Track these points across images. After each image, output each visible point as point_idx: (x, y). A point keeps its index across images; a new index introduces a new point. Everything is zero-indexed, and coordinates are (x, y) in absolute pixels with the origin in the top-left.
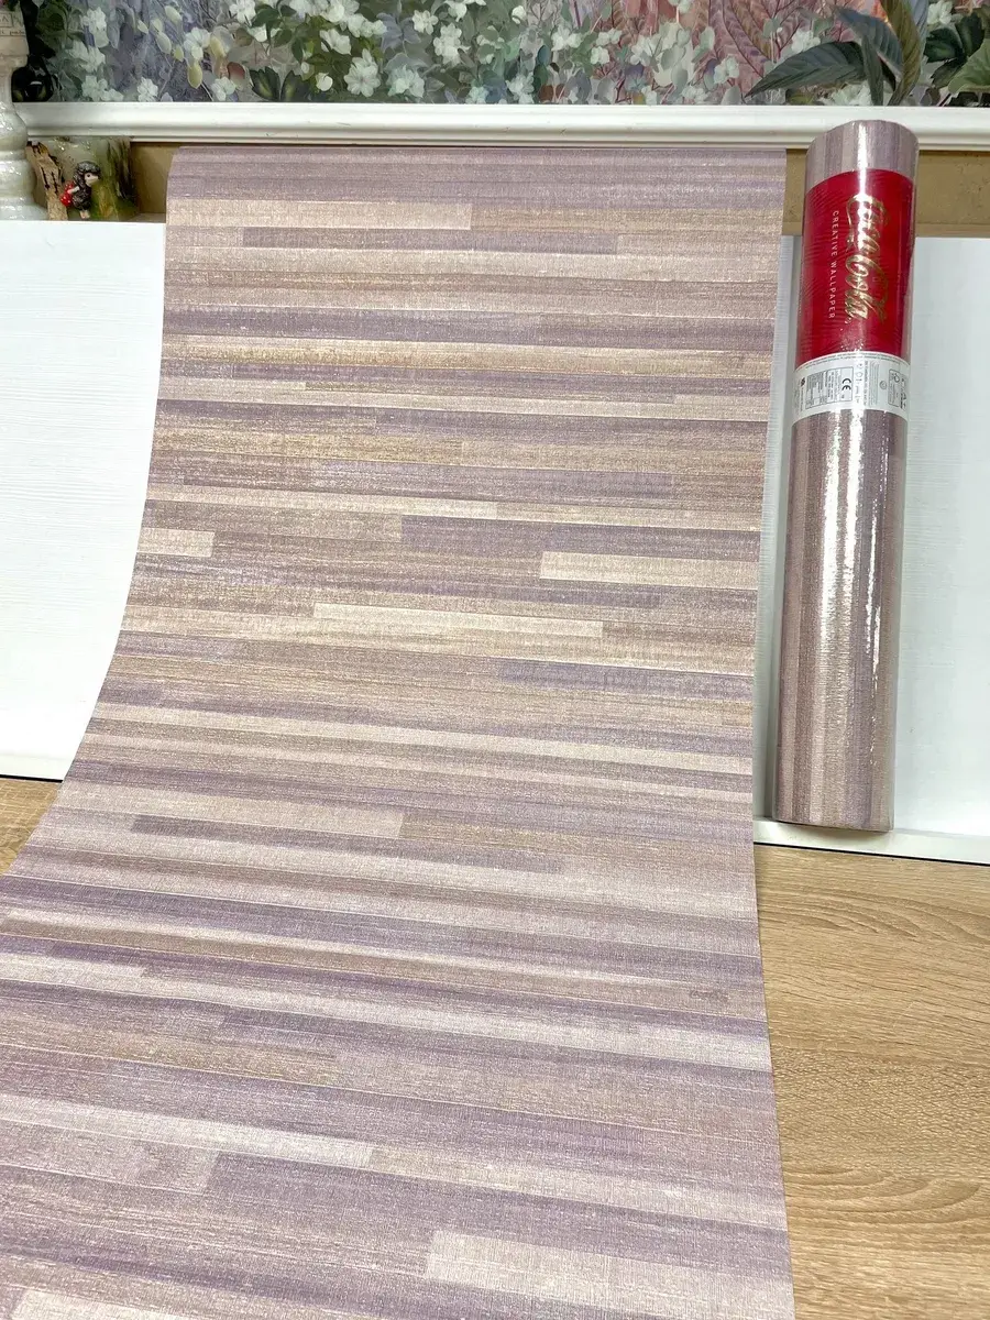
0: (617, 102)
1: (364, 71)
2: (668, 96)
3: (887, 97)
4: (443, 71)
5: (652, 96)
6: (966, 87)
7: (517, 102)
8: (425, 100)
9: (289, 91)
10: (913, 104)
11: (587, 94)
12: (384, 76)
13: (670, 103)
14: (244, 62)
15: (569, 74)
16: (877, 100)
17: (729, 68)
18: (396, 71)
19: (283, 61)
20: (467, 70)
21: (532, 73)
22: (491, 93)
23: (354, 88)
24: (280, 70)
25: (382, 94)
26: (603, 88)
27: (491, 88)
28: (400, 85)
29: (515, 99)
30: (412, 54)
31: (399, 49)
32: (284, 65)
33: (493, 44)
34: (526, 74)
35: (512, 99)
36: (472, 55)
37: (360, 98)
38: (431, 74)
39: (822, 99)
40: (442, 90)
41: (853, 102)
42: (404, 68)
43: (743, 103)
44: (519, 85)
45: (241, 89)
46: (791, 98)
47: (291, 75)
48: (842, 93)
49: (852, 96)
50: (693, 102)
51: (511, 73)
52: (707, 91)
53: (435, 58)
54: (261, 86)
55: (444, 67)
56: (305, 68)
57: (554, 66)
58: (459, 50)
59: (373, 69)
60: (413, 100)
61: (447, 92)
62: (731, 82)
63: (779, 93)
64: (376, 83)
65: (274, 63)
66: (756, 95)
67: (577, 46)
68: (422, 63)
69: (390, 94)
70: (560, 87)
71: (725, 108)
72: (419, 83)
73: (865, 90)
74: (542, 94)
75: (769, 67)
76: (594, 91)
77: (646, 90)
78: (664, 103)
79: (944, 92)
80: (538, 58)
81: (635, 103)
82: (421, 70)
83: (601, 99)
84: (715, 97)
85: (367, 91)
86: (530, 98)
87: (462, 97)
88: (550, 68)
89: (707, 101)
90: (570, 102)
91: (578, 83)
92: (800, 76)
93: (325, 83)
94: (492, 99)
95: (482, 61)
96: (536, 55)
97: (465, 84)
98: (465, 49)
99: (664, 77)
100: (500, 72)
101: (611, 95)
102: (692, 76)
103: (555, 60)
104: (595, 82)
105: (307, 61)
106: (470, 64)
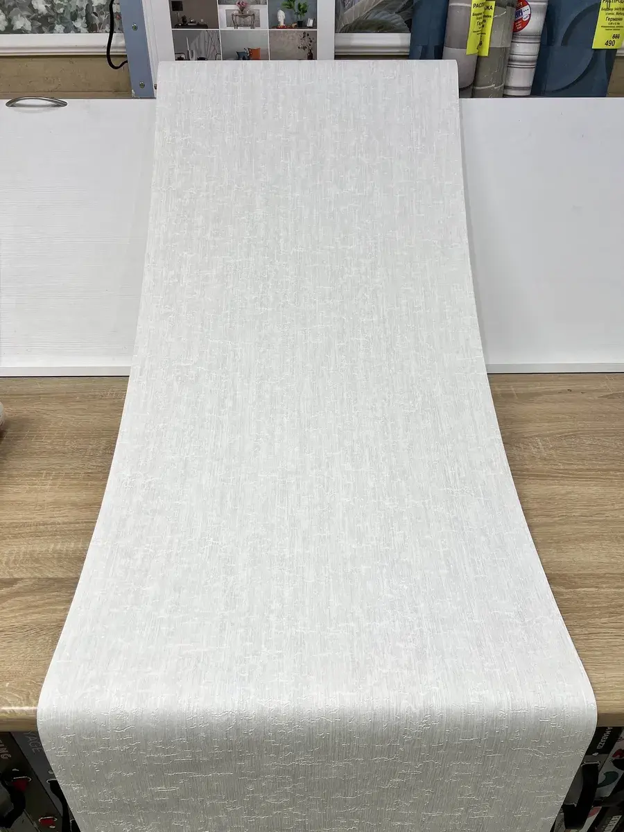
4: (39, 17)
7: (80, 32)
8: (32, 32)
12: (9, 20)
15: (103, 18)
18: (15, 18)
20: (51, 16)
21: (85, 18)
22: (66, 27)
25: (10, 30)
26: (121, 24)
27: (66, 25)
28: (19, 24)
30: (22, 8)
31: (15, 6)
33: (62, 3)
34: (82, 18)
35: (77, 31)
36: (52, 8)
38: (33, 19)
40: (40, 27)
42: (19, 16)
44: (79, 23)
51: (74, 17)
53: (35, 11)
55: (40, 15)
57: (95, 13)
58: (46, 6)
60: (26, 32)
61: (43, 28)
64: (6, 23)
67: (105, 4)
68: (27, 13)
69: (14, 29)
70: (100, 24)
72: (28, 23)
74: (92, 28)
76: (117, 26)
80: (86, 10)
82: (28, 17)
83: (121, 30)
86: (86, 30)
87: (51, 30)
88: (93, 15)
90: (106, 31)
91: (108, 22)
94: (67, 31)
95: (58, 12)
96: (85, 8)
97: (52, 24)
98: (49, 6)
100: (68, 17)
103: (95, 11)
104: (116, 22)
106: (53, 13)
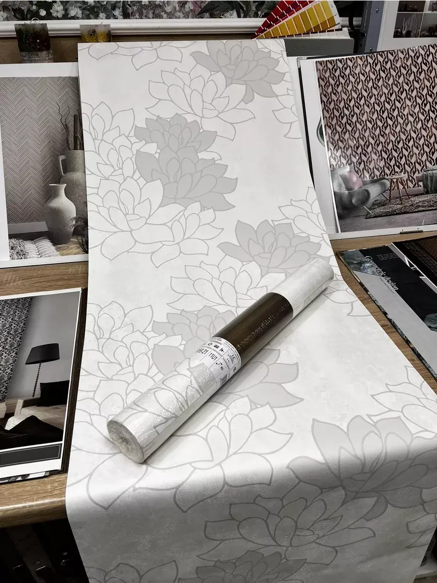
0: (153, 18)
1: (58, 9)
2: (171, 16)
3: (242, 15)
4: (88, 7)
5: (165, 16)
6: (266, 11)
7: (117, 19)
8: (82, 18)
9: (29, 16)
10: (251, 17)
11: (142, 16)
12: (66, 10)
13: (171, 18)
14: (10, 6)
15: (135, 8)
16: (239, 16)
17: (189, 6)
18: (70, 8)
19: (26, 5)
20: (97, 7)
21: (121, 8)
22: (107, 15)
23: (54, 14)
24: (24, 8)
25: (66, 17)
26: (147, 13)
27: (108, 13)
28: (72, 13)
29: (116, 17)
30: (76, 2)
32: (26, 6)
34: (119, 8)
37: (57, 18)
38: (83, 9)
39: (222, 16)
40: (89, 15)
41: (232, 17)
42: (73, 7)
43: (196, 18)
44: (117, 12)
45: (9, 16)
46: (212, 16)
47: (29, 10)
48: (228, 14)
49: (231, 15)
50: (179, 18)
51: (114, 8)
52: (183, 14)
53: (86, 3)
54: (17, 15)
56: (34, 7)
57: (129, 5)
59: (61, 7)
60: (78, 18)
61: (91, 15)
62: (191, 10)
63: (207, 14)
64: (63, 12)
65: (22, 6)
66: (200, 15)
68: (79, 5)
69: (69, 16)
70: (132, 13)
71: (190, 20)
72: (80, 12)
73: (235, 13)
74: (126, 15)
75: (203, 5)
76: (145, 14)
77: (163, 14)
78: (169, 18)
79: (259, 13)
81: (160, 18)
82: (80, 7)
83: (147, 17)
84: (186, 16)
85: (60, 16)
86: (122, 17)
87: (97, 17)
89: (184, 17)
90: (136, 18)
91: (138, 12)
92: (214, 8)
93: (43, 13)
94: (108, 18)
95: (103, 4)
97: (97, 12)
99: (168, 9)
100: (110, 8)
101: (151, 15)
102: (178, 9)
103: (129, 3)
104: (144, 11)
105: (36, 5)
106: (98, 5)
